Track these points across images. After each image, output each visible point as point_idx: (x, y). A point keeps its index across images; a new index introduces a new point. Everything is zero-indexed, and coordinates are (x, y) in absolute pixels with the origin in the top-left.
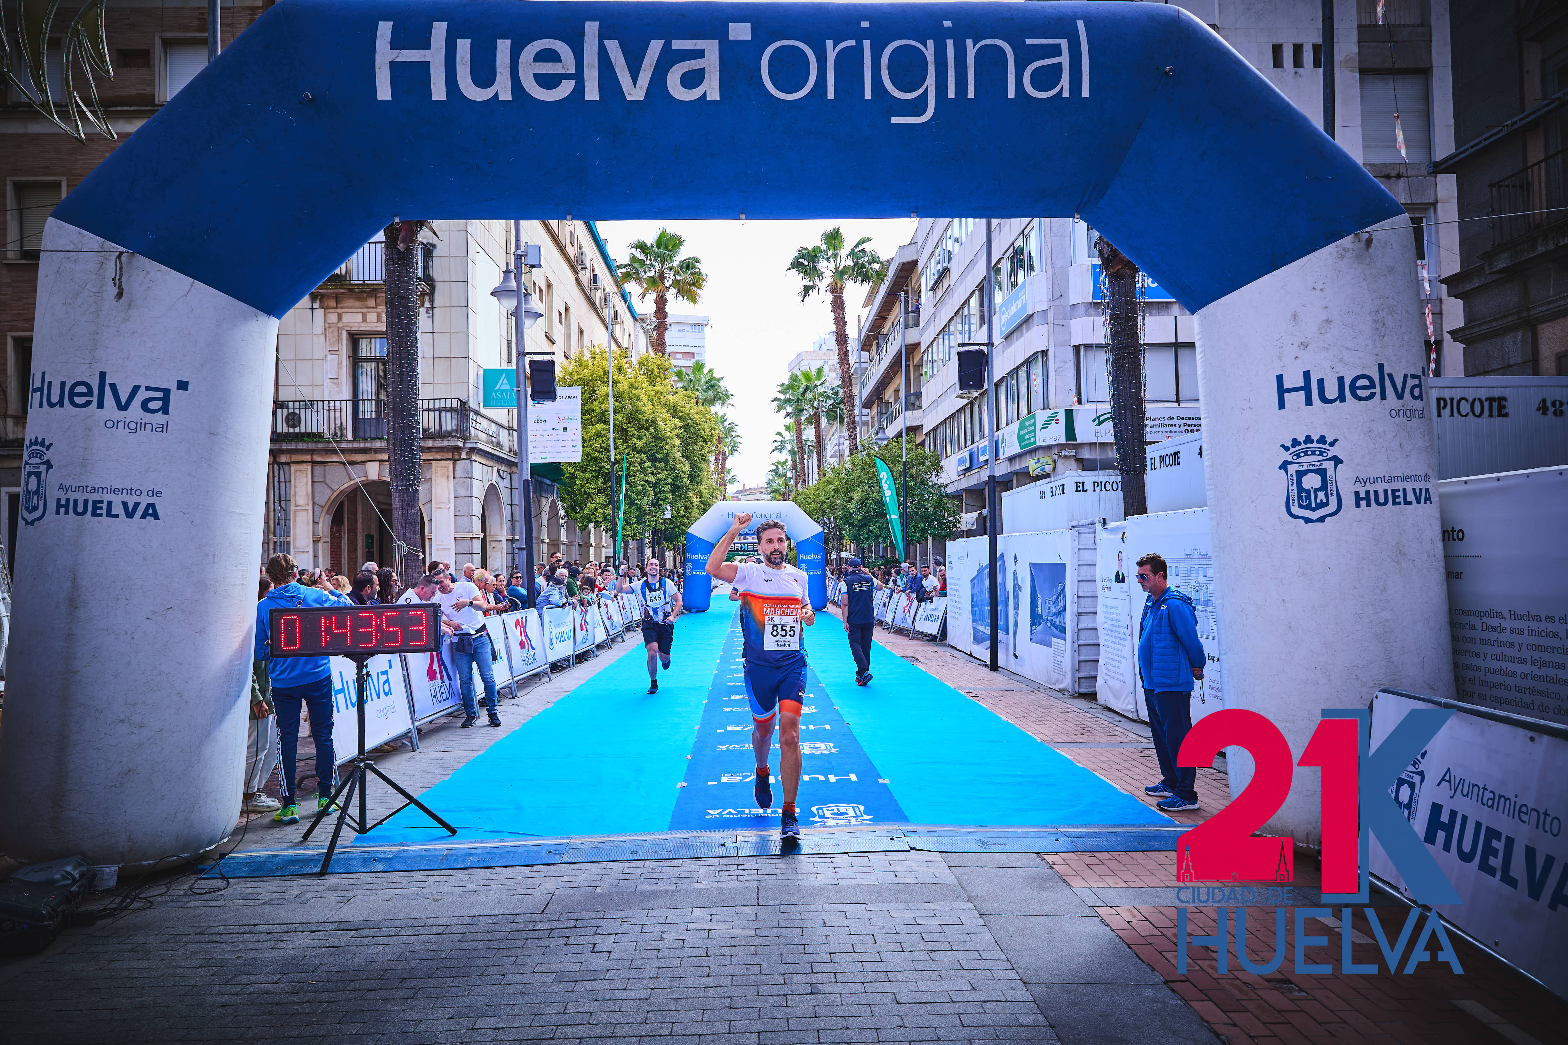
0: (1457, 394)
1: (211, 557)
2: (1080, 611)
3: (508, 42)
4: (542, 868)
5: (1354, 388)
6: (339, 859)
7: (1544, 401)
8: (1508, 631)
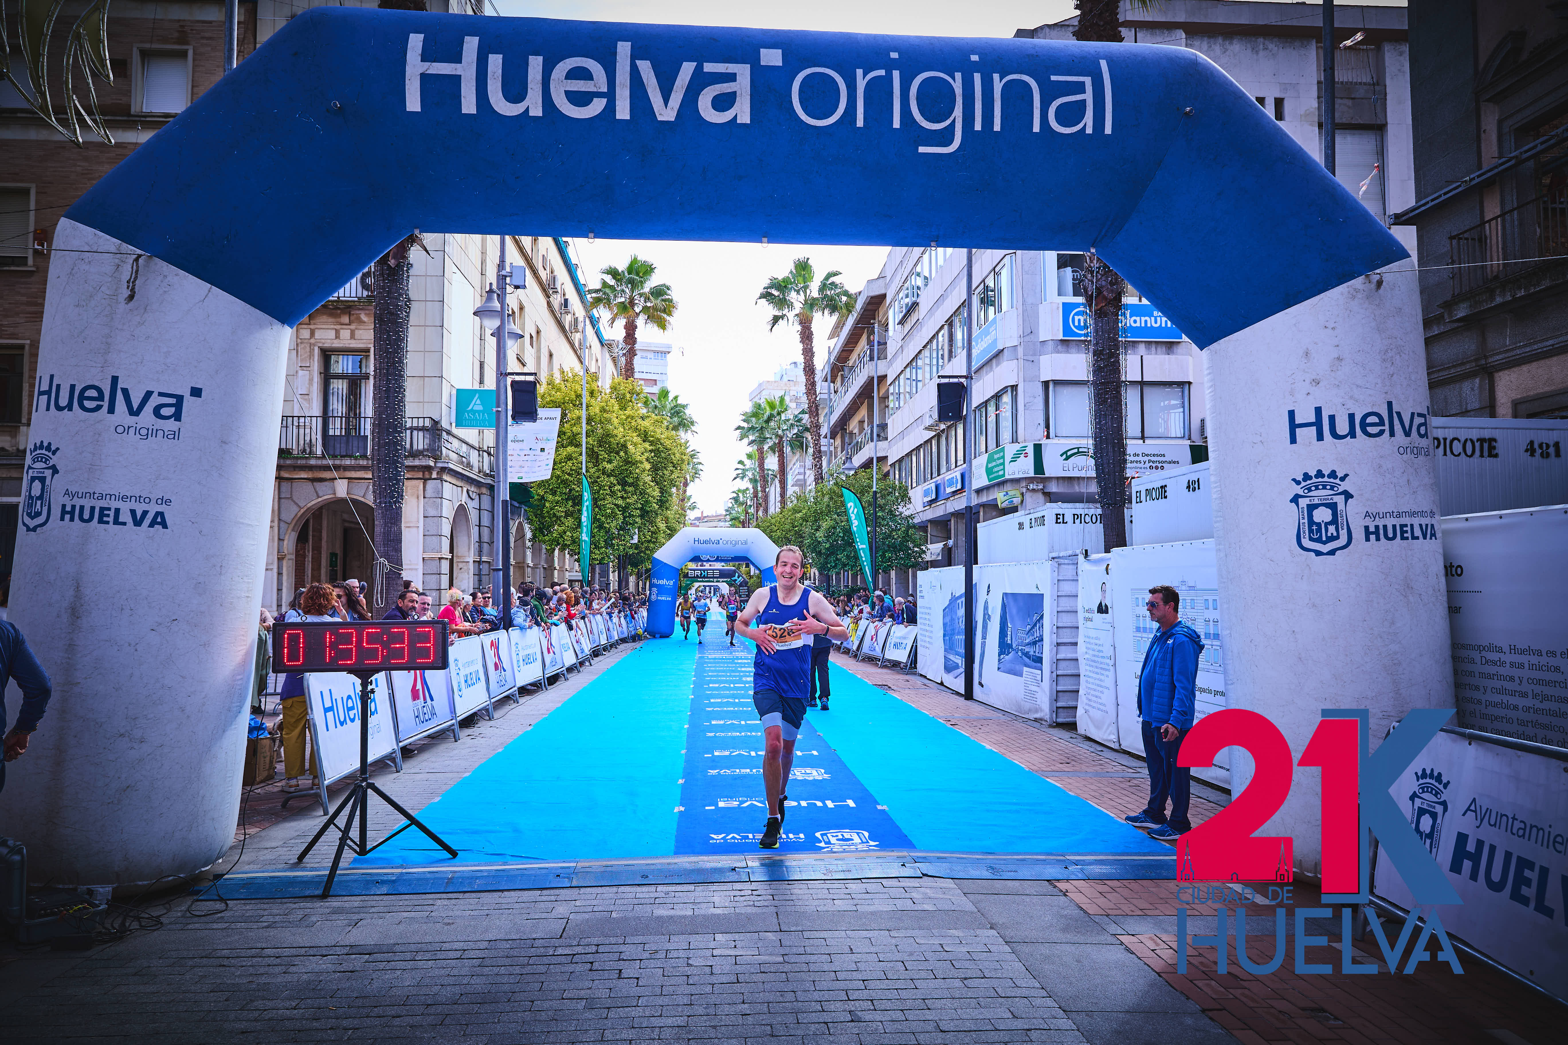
0: (1450, 434)
1: (218, 569)
2: (1059, 641)
3: (540, 58)
4: (552, 892)
5: (1364, 425)
6: (341, 882)
7: (1532, 443)
8: (1508, 665)
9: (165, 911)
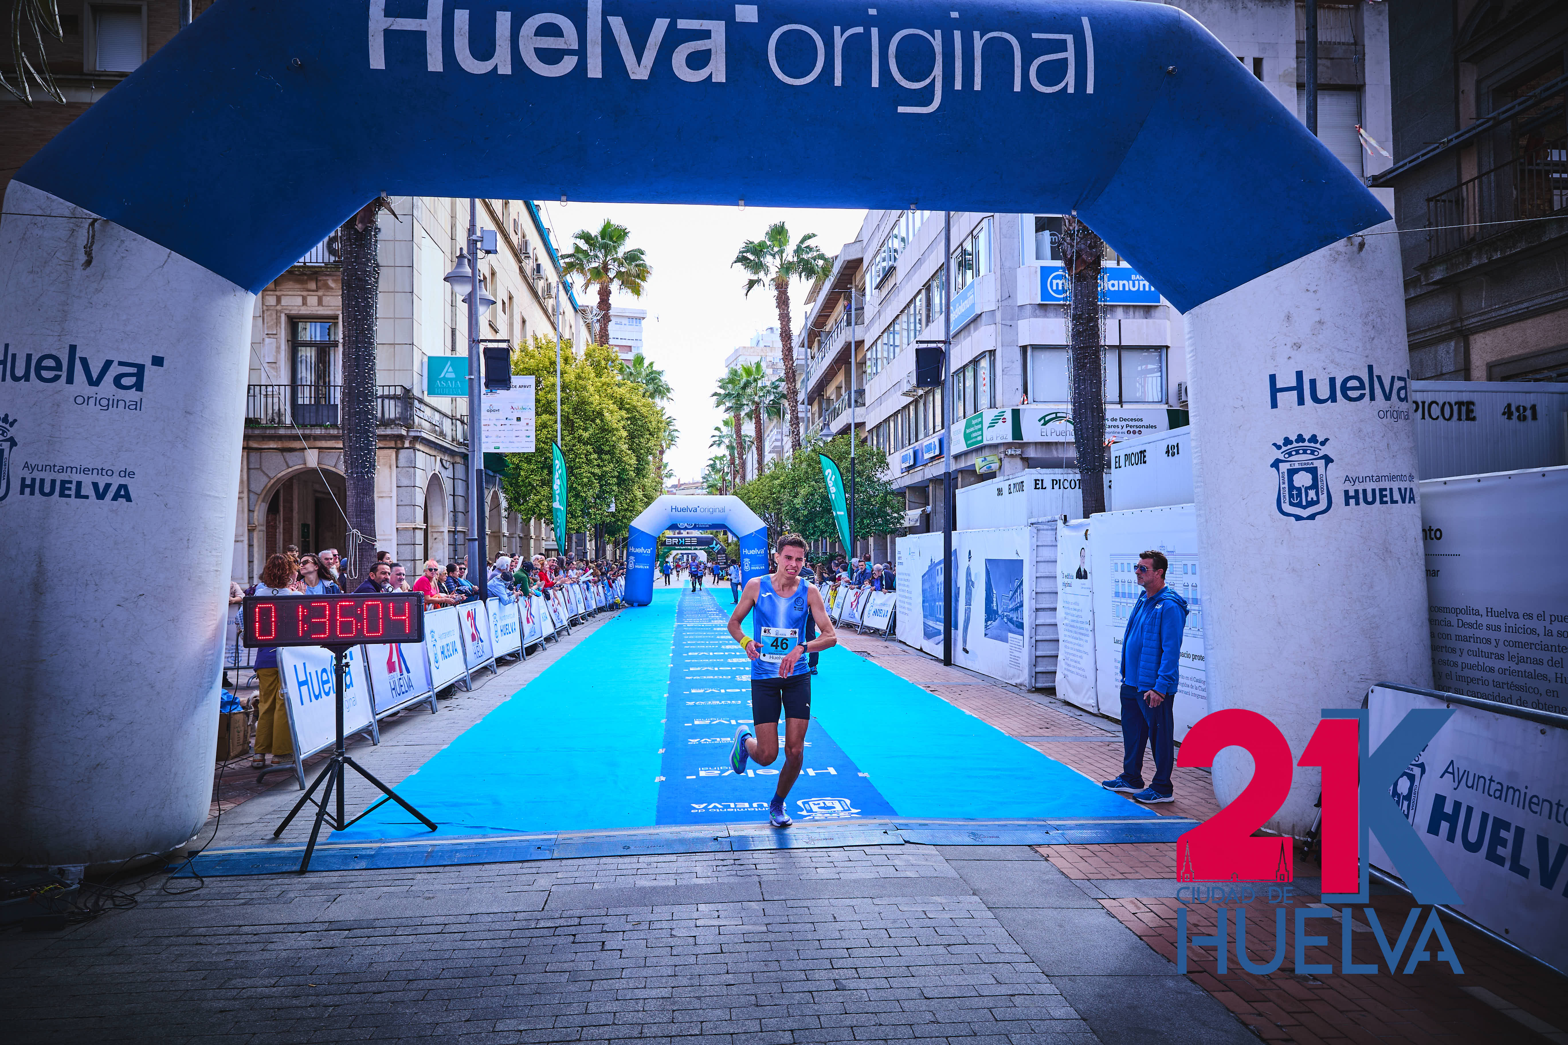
0: (1428, 398)
1: (186, 542)
2: (1038, 606)
3: (509, 14)
4: (533, 864)
5: (1344, 389)
6: (318, 857)
7: (1509, 406)
8: (1485, 627)
9: (139, 890)
